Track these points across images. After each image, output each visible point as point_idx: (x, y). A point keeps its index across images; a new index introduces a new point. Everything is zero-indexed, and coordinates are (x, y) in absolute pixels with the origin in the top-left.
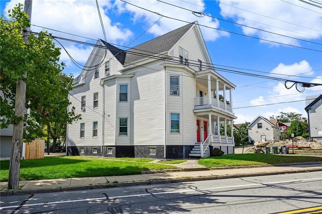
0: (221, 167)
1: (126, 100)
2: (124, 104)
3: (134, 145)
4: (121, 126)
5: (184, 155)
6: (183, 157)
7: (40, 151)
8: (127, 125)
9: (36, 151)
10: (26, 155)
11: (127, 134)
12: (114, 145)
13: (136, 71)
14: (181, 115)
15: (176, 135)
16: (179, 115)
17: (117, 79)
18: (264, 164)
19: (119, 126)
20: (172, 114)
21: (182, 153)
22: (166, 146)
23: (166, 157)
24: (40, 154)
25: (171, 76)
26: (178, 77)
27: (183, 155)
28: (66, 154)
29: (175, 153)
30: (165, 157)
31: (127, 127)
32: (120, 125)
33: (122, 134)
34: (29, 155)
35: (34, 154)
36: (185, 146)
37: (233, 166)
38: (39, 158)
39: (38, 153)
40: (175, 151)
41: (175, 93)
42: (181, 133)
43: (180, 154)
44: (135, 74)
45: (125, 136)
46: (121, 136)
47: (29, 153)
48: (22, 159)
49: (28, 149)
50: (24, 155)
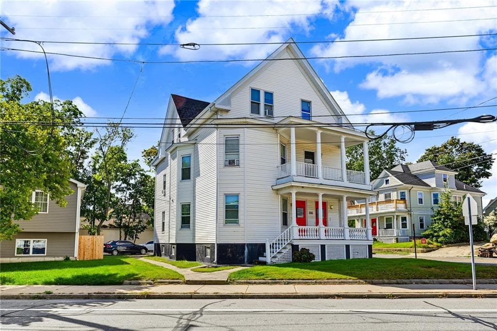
0: (254, 281)
1: (189, 178)
2: (187, 183)
3: (196, 243)
4: (183, 216)
5: (246, 260)
6: (244, 263)
7: (97, 249)
8: (189, 214)
9: (92, 250)
10: (79, 254)
11: (189, 227)
12: (174, 243)
13: (196, 135)
14: (241, 197)
15: (232, 228)
16: (238, 196)
17: (178, 149)
18: (350, 279)
19: (180, 216)
20: (227, 196)
21: (243, 256)
22: (217, 244)
23: (217, 261)
24: (97, 254)
25: (226, 138)
26: (238, 137)
27: (244, 259)
28: (153, 254)
29: (231, 255)
30: (215, 261)
31: (190, 217)
32: (182, 214)
33: (184, 227)
34: (84, 254)
35: (90, 255)
36: (249, 245)
37: (279, 280)
38: (97, 258)
39: (95, 252)
40: (231, 252)
41: (231, 163)
42: (242, 225)
43: (240, 258)
44: (197, 139)
45: (188, 229)
46: (185, 229)
47: (84, 252)
48: (74, 259)
49: (82, 247)
50: (76, 255)
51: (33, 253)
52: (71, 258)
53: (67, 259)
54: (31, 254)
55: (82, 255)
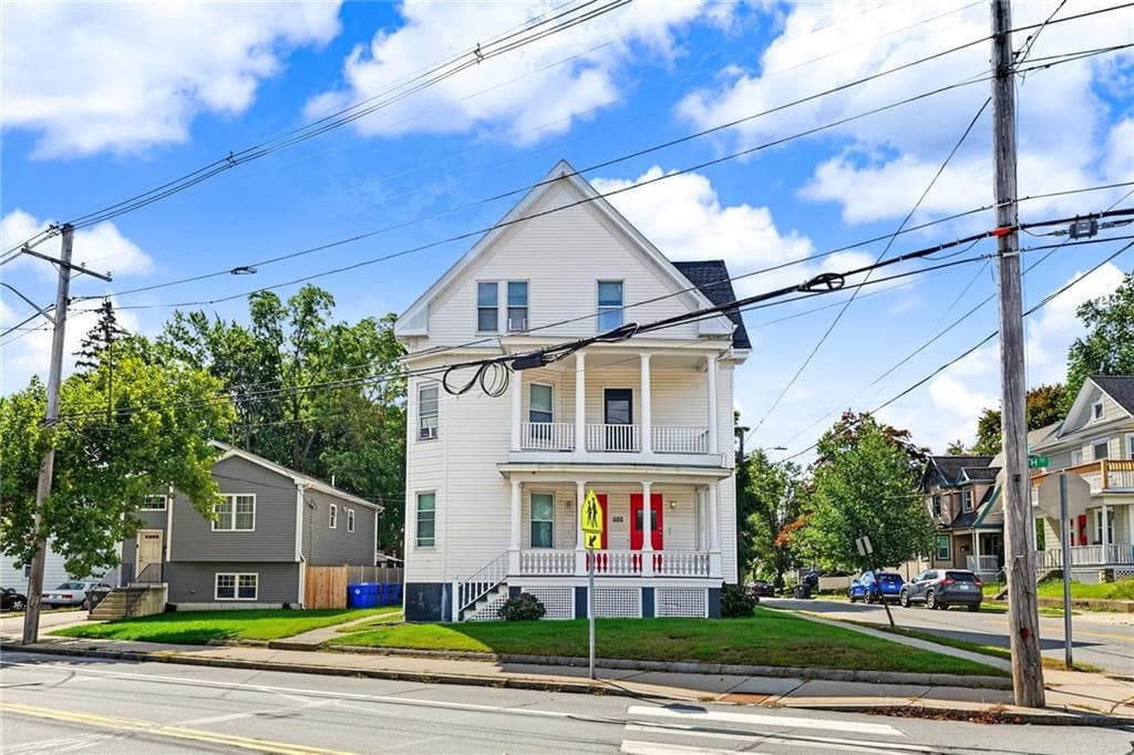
5: (444, 613)
7: (336, 591)
9: (328, 592)
10: (307, 599)
14: (439, 497)
15: (424, 555)
20: (420, 495)
21: (440, 607)
22: (406, 584)
23: (405, 615)
25: (421, 388)
27: (441, 611)
29: (422, 604)
34: (315, 600)
35: (324, 600)
38: (335, 607)
39: (333, 597)
40: (424, 599)
42: (438, 549)
43: (435, 610)
47: (315, 596)
48: (299, 608)
49: (311, 587)
50: (301, 600)
51: (240, 596)
52: (293, 605)
53: (286, 606)
54: (236, 597)
55: (311, 601)
